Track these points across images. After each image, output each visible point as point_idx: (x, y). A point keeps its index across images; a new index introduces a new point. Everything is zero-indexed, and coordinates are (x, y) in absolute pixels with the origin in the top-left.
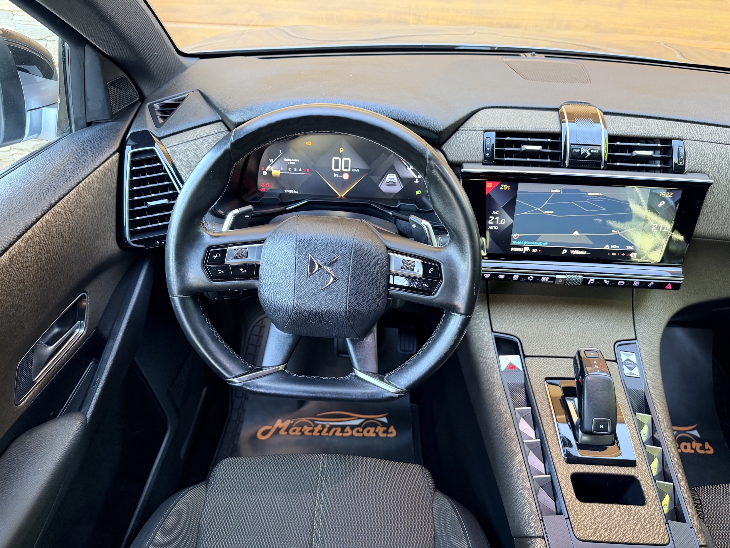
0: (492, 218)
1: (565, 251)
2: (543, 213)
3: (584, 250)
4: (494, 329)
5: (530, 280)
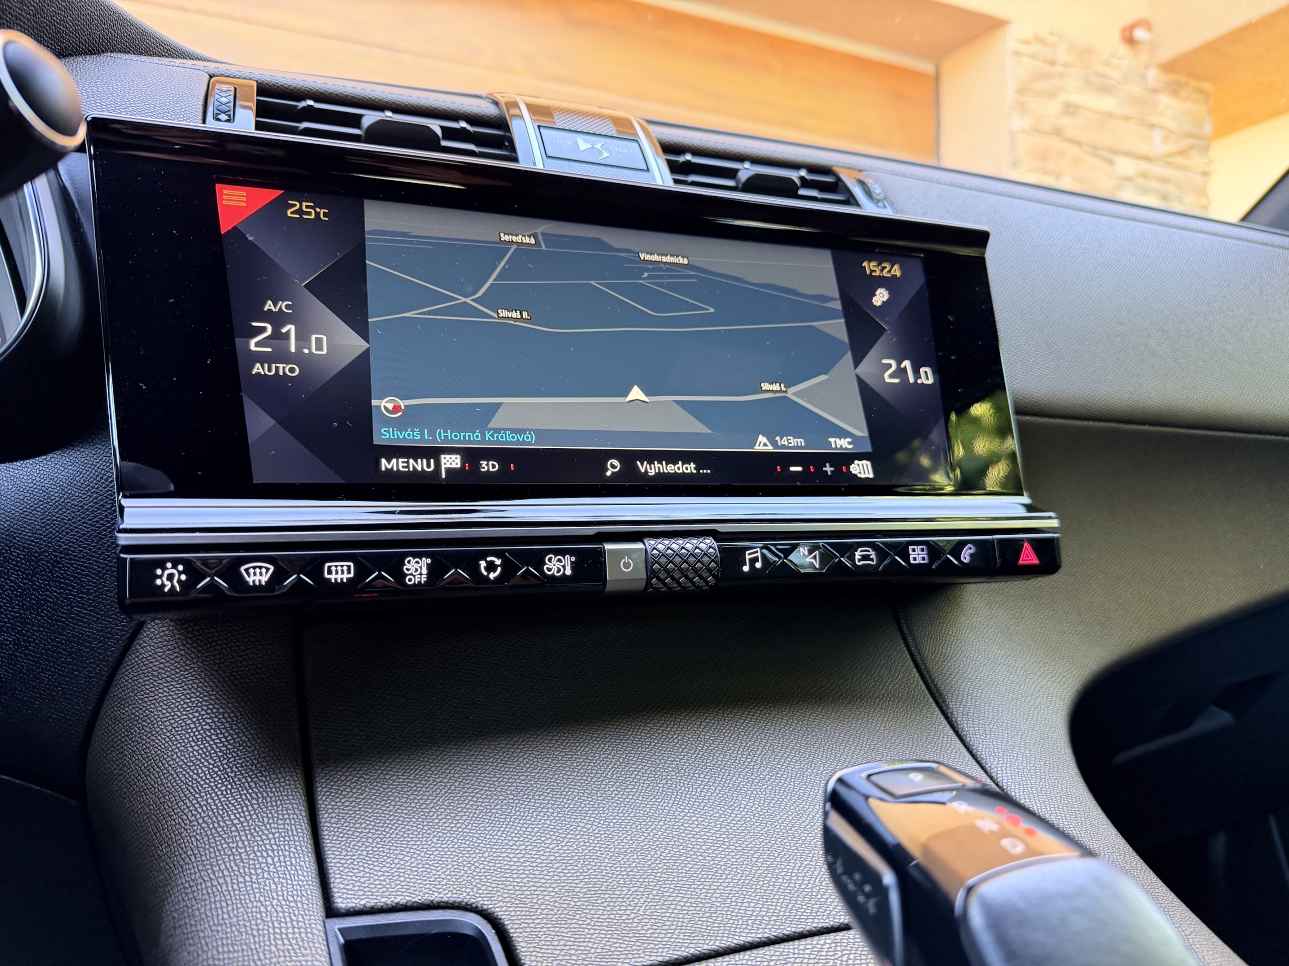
0: (264, 329)
1: (613, 467)
2: (494, 318)
3: (686, 457)
4: (339, 900)
5: (492, 576)
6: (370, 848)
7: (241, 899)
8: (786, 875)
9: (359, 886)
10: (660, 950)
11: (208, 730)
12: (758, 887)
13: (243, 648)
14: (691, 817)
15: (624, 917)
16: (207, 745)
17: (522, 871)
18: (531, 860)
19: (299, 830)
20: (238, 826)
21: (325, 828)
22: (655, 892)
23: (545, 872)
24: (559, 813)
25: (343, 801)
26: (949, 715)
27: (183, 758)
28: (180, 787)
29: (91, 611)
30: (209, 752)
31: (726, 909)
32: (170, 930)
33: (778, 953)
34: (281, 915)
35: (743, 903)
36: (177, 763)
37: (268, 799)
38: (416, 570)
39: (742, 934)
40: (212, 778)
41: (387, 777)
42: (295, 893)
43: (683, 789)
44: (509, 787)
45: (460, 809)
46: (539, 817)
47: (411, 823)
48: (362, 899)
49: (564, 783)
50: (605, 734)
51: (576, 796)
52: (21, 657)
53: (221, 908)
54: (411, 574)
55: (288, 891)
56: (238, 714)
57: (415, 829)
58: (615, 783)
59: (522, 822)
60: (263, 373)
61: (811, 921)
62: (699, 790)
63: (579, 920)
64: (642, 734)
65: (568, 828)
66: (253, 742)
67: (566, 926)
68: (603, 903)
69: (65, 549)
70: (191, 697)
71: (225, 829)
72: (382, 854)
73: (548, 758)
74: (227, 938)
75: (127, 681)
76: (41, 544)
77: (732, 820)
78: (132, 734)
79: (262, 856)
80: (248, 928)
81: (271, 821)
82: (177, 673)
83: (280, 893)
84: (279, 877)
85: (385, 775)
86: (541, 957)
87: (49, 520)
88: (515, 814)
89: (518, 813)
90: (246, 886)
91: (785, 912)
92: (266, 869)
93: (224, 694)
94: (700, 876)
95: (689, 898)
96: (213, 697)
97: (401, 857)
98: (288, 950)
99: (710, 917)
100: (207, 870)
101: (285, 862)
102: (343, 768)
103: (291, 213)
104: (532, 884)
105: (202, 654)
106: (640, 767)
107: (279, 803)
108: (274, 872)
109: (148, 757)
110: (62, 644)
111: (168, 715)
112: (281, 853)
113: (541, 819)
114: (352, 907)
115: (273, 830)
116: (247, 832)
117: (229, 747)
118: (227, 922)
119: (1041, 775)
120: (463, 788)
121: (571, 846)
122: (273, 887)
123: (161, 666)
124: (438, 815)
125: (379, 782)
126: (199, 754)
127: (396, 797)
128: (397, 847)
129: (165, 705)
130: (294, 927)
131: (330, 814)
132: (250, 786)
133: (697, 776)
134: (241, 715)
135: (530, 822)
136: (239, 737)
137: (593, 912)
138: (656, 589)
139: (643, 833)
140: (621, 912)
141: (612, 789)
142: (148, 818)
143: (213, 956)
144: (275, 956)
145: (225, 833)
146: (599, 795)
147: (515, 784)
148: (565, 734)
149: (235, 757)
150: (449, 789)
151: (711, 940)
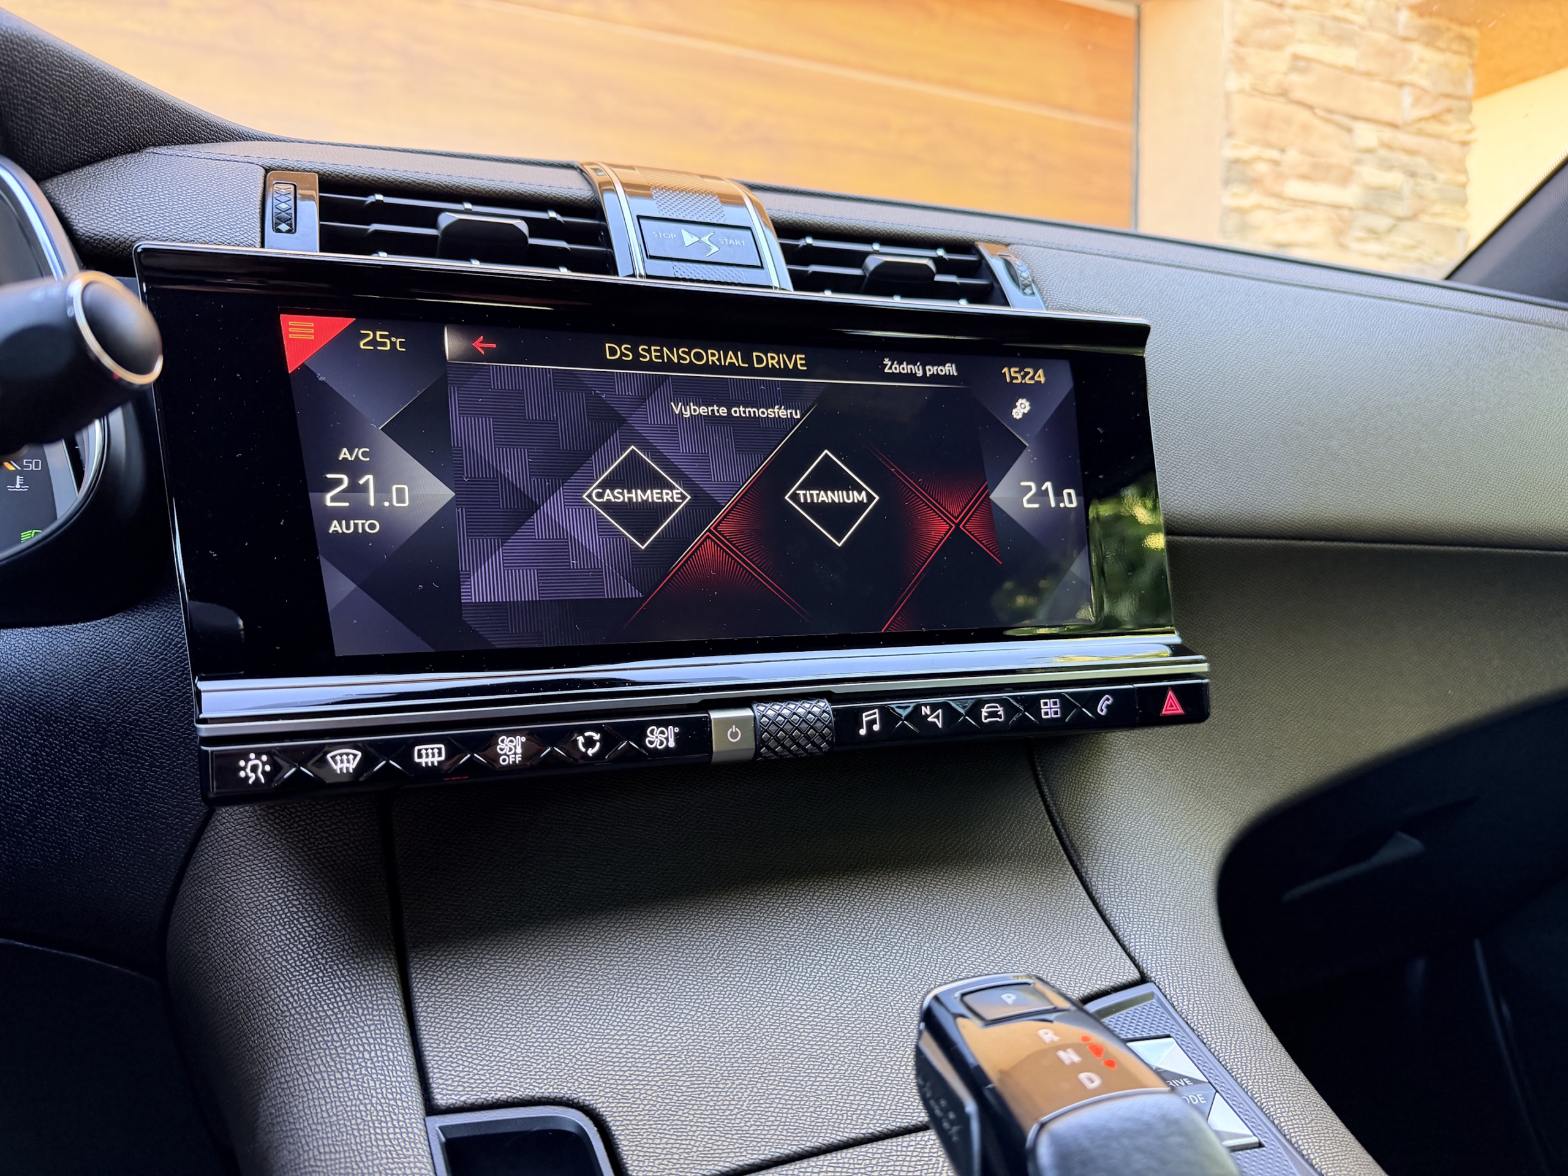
0: (339, 482)
4: (438, 1097)
5: (591, 752)
6: (468, 1040)
7: (339, 1097)
8: (895, 1064)
9: (459, 1081)
10: (763, 1148)
11: (295, 913)
12: (866, 1078)
13: (329, 823)
14: (800, 1000)
15: (727, 1113)
16: (295, 929)
17: (624, 1064)
18: (633, 1051)
19: (395, 1022)
20: (332, 1018)
21: (421, 1018)
22: (759, 1085)
23: (648, 1065)
24: (662, 998)
25: (439, 988)
26: (1084, 874)
27: (271, 943)
28: (269, 974)
29: (165, 785)
30: (298, 936)
31: (831, 1103)
32: (268, 1125)
33: (880, 1151)
34: (381, 1113)
35: (848, 1096)
36: (265, 948)
37: (362, 988)
38: (511, 750)
39: (846, 1130)
40: (302, 965)
41: (484, 961)
42: (394, 1090)
43: (792, 969)
44: (611, 970)
45: (560, 996)
46: (642, 1004)
47: (510, 1012)
48: (462, 1096)
49: (669, 966)
50: (712, 909)
51: (680, 979)
52: (93, 835)
53: (320, 1105)
54: (505, 754)
55: (387, 1089)
56: (326, 895)
57: (514, 1018)
58: (722, 964)
59: (624, 1009)
60: (340, 531)
61: (917, 1114)
62: (809, 970)
63: (681, 1116)
64: (752, 908)
65: (672, 1016)
66: (344, 926)
67: (668, 1123)
68: (706, 1097)
69: (135, 719)
70: (276, 877)
71: (319, 1020)
72: (481, 1046)
73: (652, 937)
74: (328, 1138)
75: (207, 859)
76: (109, 715)
77: (842, 1004)
78: (215, 915)
79: (359, 1050)
80: (349, 1128)
81: (366, 1012)
82: (260, 851)
83: (379, 1091)
84: (377, 1074)
85: (482, 958)
86: (643, 1156)
87: (115, 688)
88: (617, 1001)
89: (620, 1000)
90: (344, 1083)
91: (891, 1105)
92: (363, 1064)
93: (311, 873)
94: (806, 1067)
95: (794, 1091)
96: (298, 877)
97: (500, 1049)
98: (390, 1151)
99: (815, 1112)
100: (302, 1065)
101: (382, 1057)
102: (437, 952)
103: (364, 345)
104: (634, 1077)
105: (286, 830)
106: (748, 945)
107: (373, 992)
108: (371, 1068)
109: (233, 941)
110: (136, 821)
111: (252, 896)
112: (377, 1048)
113: (644, 1006)
114: (452, 1104)
115: (369, 1022)
116: (342, 1024)
117: (319, 931)
118: (326, 1120)
119: (1177, 943)
120: (563, 973)
121: (675, 1035)
122: (372, 1083)
123: (243, 843)
124: (537, 1003)
125: (475, 967)
126: (287, 939)
127: (493, 983)
128: (496, 1038)
129: (249, 885)
130: (395, 1127)
131: (426, 1002)
132: (342, 974)
133: (808, 954)
134: (329, 896)
135: (632, 1009)
136: (327, 920)
137: (696, 1107)
138: (765, 757)
139: (749, 1019)
140: (724, 1108)
141: (718, 971)
142: (237, 1006)
143: (314, 1156)
144: (378, 1158)
145: (319, 1026)
146: (704, 978)
147: (617, 967)
148: (669, 909)
149: (325, 943)
150: (549, 973)
151: (814, 1137)
